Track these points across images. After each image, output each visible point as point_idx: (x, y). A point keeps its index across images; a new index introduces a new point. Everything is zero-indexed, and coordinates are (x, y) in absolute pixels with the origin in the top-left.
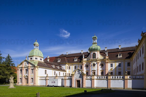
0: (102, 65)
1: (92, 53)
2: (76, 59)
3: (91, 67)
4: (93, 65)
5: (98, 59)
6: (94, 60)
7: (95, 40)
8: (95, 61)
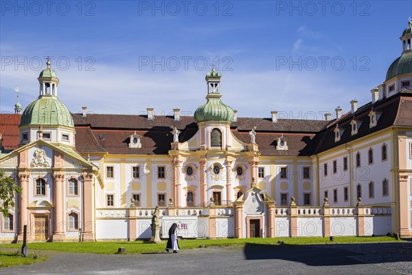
0: (239, 171)
1: (209, 129)
2: (135, 140)
3: (205, 174)
4: (213, 167)
5: (229, 149)
6: (217, 151)
7: (216, 85)
8: (221, 156)
